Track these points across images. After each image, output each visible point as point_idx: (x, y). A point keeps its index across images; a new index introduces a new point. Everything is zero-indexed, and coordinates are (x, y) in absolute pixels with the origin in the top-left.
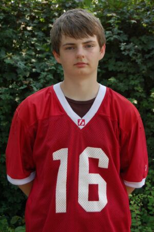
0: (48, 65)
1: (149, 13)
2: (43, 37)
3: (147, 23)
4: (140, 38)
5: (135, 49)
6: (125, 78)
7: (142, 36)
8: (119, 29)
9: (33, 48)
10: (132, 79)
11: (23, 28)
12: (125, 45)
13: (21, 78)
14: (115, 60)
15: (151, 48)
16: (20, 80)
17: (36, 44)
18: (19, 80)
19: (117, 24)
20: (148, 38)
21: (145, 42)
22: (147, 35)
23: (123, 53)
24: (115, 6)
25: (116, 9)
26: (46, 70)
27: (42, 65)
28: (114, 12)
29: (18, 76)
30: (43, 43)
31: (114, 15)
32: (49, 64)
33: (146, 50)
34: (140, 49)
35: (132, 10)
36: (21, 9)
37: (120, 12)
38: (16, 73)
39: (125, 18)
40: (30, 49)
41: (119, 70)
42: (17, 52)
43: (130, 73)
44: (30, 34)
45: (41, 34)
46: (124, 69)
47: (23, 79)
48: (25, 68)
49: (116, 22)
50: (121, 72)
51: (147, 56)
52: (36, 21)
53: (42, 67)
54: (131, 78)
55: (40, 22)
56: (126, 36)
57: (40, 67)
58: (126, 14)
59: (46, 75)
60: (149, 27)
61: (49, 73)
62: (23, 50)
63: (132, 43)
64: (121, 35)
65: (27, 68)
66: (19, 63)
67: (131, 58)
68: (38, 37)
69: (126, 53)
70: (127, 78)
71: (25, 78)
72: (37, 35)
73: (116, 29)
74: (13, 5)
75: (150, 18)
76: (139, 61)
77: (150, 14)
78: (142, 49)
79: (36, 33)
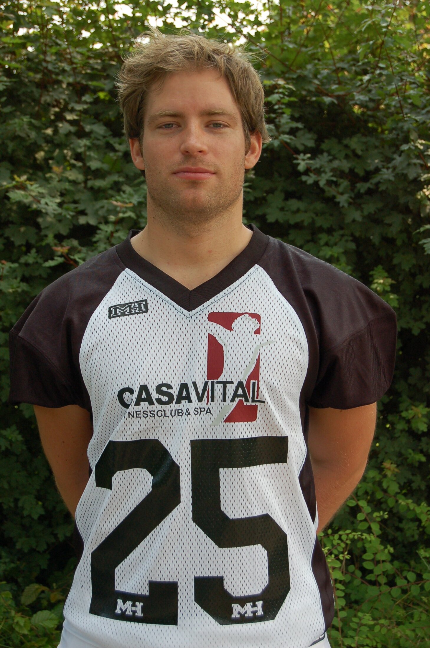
0: (116, 207)
1: (366, 78)
2: (104, 137)
3: (362, 105)
4: (346, 141)
5: (333, 170)
6: (308, 241)
7: (351, 136)
8: (293, 118)
9: (79, 164)
10: (327, 244)
11: (56, 114)
12: (309, 159)
13: (50, 239)
14: (283, 196)
15: (372, 168)
16: (48, 245)
17: (88, 153)
18: (44, 244)
19: (289, 105)
20: (365, 143)
21: (360, 153)
22: (364, 135)
23: (304, 178)
24: (282, 62)
25: (285, 69)
26: (112, 218)
27: (103, 207)
28: (282, 75)
29: (43, 233)
30: (105, 153)
31: (281, 82)
32: (119, 204)
33: (362, 173)
34: (347, 171)
35: (325, 72)
36: (50, 67)
37: (295, 76)
38: (37, 226)
39: (309, 91)
40: (73, 166)
41: (292, 222)
42: (40, 174)
43: (321, 230)
44: (73, 129)
45: (99, 129)
46: (305, 218)
47: (56, 241)
48: (60, 214)
49: (286, 100)
50: (298, 226)
51: (362, 187)
52: (87, 98)
53: (101, 213)
54: (322, 242)
55: (97, 101)
56: (309, 136)
57: (96, 213)
58: (310, 82)
59: (112, 233)
60: (369, 113)
61: (118, 227)
62: (56, 169)
63: (325, 154)
64: (299, 134)
65: (64, 213)
66: (43, 201)
67: (322, 191)
68: (92, 136)
69: (310, 180)
70: (314, 240)
71: (60, 238)
72: (91, 132)
73: (285, 119)
74: (31, 57)
75: (370, 91)
76: (343, 200)
77: (369, 81)
78: (351, 170)
79: (88, 128)
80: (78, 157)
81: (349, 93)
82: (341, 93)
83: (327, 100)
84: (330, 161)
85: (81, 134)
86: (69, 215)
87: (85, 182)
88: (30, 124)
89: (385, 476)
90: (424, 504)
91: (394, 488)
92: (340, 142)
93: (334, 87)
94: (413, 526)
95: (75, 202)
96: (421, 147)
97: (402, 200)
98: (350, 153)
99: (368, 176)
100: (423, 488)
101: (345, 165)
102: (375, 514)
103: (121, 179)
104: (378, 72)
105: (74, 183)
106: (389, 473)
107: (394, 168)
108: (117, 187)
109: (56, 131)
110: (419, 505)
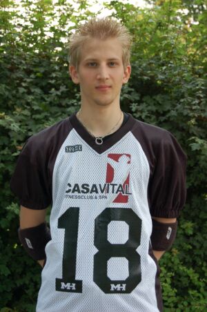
80: (28, 104)
81: (156, 75)
82: (152, 75)
83: (145, 78)
84: (147, 107)
85: (29, 93)
86: (24, 131)
87: (31, 116)
88: (6, 88)
89: (173, 256)
90: (191, 269)
91: (177, 261)
92: (151, 97)
93: (149, 72)
94: (186, 279)
95: (27, 125)
96: (190, 100)
97: (181, 125)
98: (156, 103)
99: (164, 113)
100: (191, 261)
101: (154, 108)
102: (168, 274)
103: (49, 115)
104: (170, 65)
105: (26, 116)
106: (175, 254)
107: (177, 110)
108: (46, 118)
109: (17, 91)
110: (189, 269)
